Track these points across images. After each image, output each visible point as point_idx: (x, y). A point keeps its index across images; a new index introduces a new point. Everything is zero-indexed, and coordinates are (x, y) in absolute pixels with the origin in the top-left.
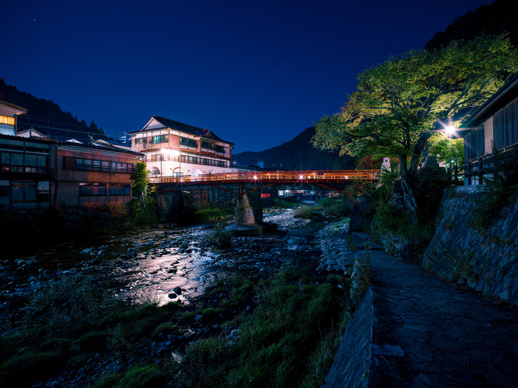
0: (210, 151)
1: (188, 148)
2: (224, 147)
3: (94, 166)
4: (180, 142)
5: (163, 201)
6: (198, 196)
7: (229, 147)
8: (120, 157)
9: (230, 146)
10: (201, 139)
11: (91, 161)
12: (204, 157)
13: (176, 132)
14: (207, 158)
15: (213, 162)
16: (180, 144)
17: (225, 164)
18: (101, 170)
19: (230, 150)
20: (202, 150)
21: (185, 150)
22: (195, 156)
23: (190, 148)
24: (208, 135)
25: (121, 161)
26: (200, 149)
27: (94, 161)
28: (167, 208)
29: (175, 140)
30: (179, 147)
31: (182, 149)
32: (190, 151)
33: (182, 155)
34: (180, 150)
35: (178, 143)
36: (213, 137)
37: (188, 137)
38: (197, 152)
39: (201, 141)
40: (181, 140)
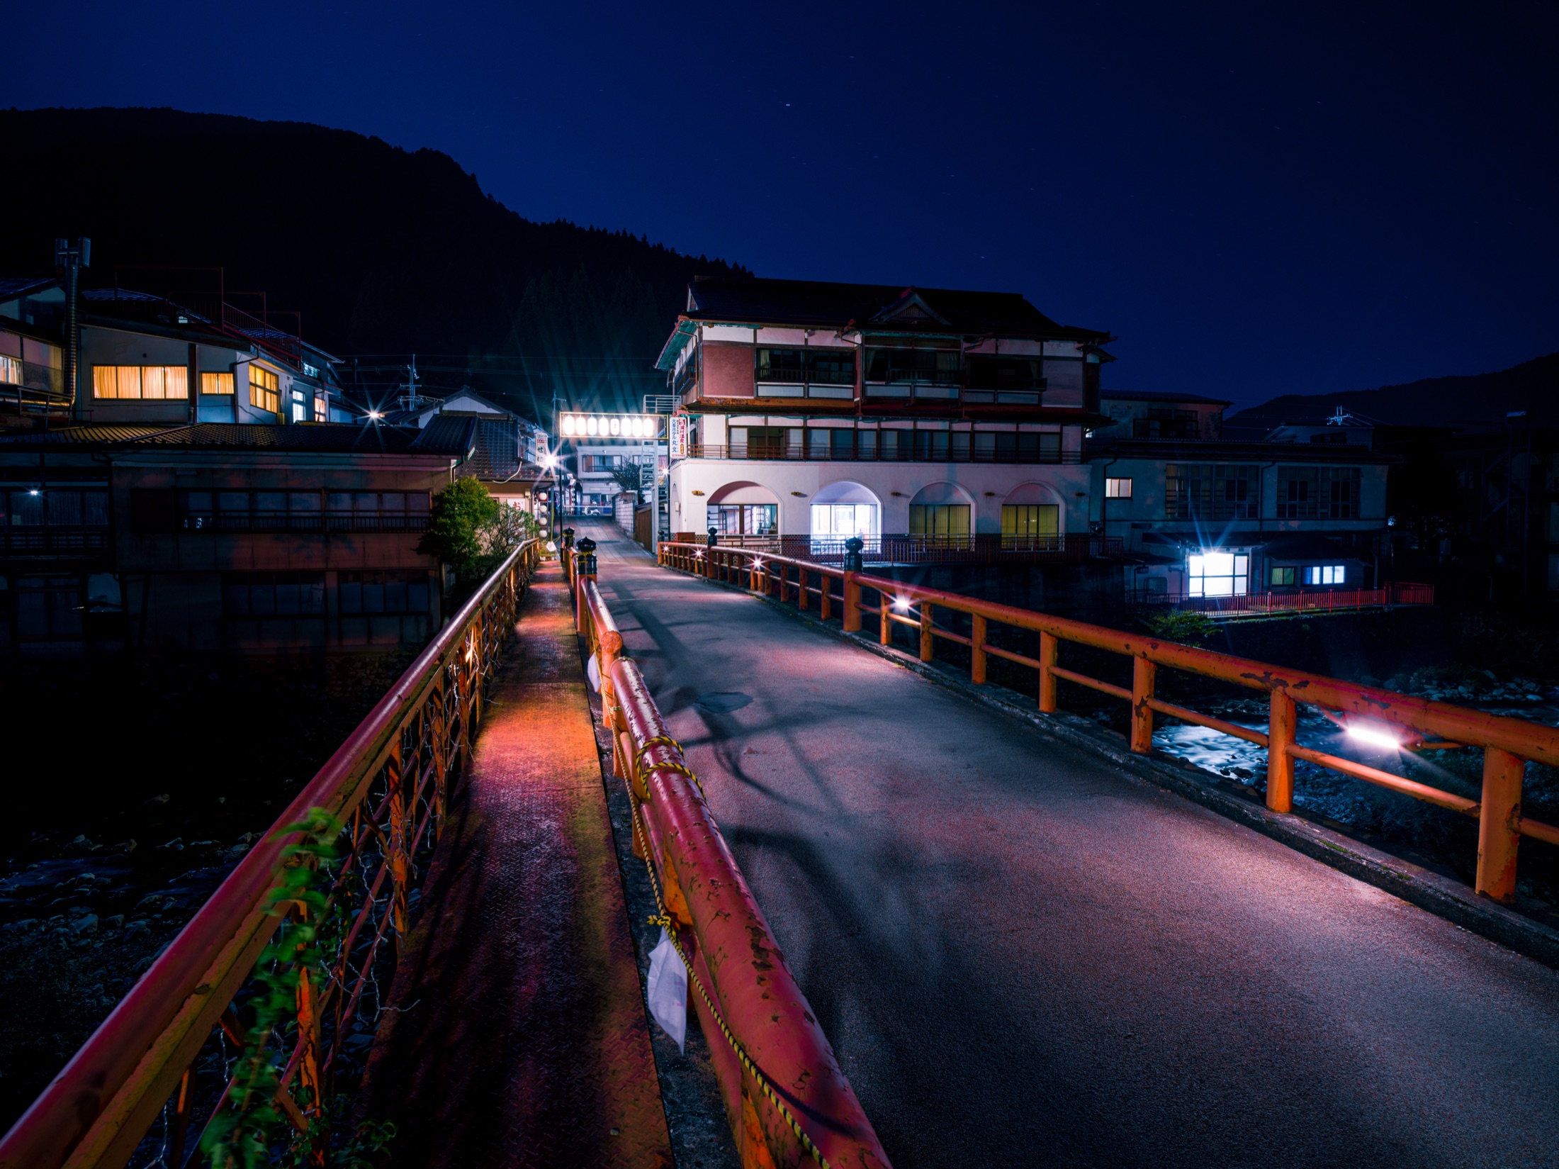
0: (925, 391)
1: (806, 391)
2: (1040, 359)
3: (260, 514)
4: (759, 369)
7: (1080, 355)
8: (368, 472)
9: (1086, 350)
10: (866, 340)
11: (245, 496)
12: (907, 425)
13: (734, 328)
14: (922, 425)
15: (963, 443)
16: (759, 379)
17: (1048, 445)
18: (286, 527)
19: (1088, 368)
20: (871, 392)
21: (785, 403)
22: (848, 423)
23: (817, 391)
24: (915, 313)
25: (378, 485)
26: (865, 386)
27: (260, 496)
29: (729, 366)
30: (753, 395)
31: (768, 401)
32: (812, 404)
33: (769, 425)
34: (757, 403)
35: (750, 373)
36: (945, 322)
37: (806, 340)
38: (853, 406)
39: (867, 349)
40: (763, 362)
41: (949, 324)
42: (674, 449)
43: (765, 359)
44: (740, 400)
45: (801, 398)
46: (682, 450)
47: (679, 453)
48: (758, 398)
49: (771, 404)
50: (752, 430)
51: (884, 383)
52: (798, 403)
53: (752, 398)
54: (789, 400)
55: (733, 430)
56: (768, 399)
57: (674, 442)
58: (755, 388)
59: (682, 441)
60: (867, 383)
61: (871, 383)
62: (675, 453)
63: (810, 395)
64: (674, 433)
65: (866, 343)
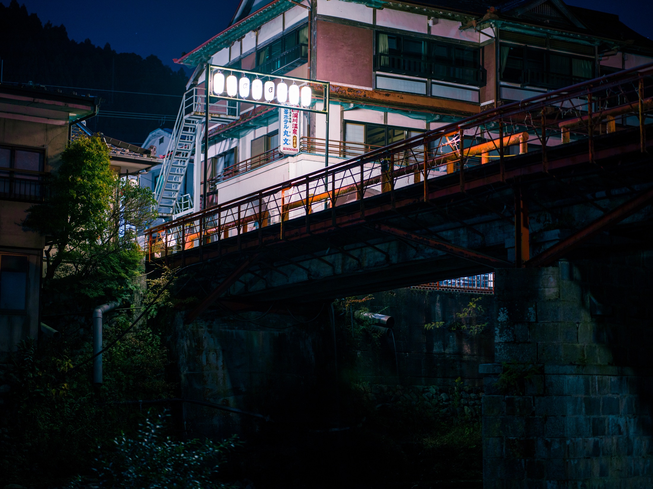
1: (429, 89)
4: (378, 55)
5: (212, 357)
6: (467, 349)
10: (501, 34)
13: (352, 4)
16: (377, 66)
20: (506, 94)
21: (407, 100)
23: (440, 90)
26: (498, 88)
28: (231, 399)
29: (345, 48)
30: (371, 86)
31: (387, 95)
32: (436, 104)
33: (389, 123)
34: (376, 96)
35: (368, 60)
36: (580, 26)
37: (429, 28)
38: (480, 111)
39: (502, 44)
40: (381, 49)
41: (584, 28)
42: (286, 140)
43: (384, 45)
44: (357, 91)
45: (424, 96)
46: (295, 143)
47: (291, 146)
48: (377, 90)
49: (391, 99)
50: (369, 127)
51: (519, 86)
52: (420, 102)
53: (370, 89)
54: (411, 97)
55: (349, 126)
56: (388, 93)
57: (286, 133)
58: (373, 78)
59: (295, 131)
60: (502, 83)
61: (505, 84)
62: (286, 146)
63: (433, 94)
64: (286, 122)
65: (501, 38)
